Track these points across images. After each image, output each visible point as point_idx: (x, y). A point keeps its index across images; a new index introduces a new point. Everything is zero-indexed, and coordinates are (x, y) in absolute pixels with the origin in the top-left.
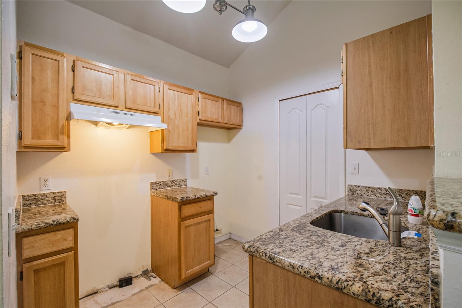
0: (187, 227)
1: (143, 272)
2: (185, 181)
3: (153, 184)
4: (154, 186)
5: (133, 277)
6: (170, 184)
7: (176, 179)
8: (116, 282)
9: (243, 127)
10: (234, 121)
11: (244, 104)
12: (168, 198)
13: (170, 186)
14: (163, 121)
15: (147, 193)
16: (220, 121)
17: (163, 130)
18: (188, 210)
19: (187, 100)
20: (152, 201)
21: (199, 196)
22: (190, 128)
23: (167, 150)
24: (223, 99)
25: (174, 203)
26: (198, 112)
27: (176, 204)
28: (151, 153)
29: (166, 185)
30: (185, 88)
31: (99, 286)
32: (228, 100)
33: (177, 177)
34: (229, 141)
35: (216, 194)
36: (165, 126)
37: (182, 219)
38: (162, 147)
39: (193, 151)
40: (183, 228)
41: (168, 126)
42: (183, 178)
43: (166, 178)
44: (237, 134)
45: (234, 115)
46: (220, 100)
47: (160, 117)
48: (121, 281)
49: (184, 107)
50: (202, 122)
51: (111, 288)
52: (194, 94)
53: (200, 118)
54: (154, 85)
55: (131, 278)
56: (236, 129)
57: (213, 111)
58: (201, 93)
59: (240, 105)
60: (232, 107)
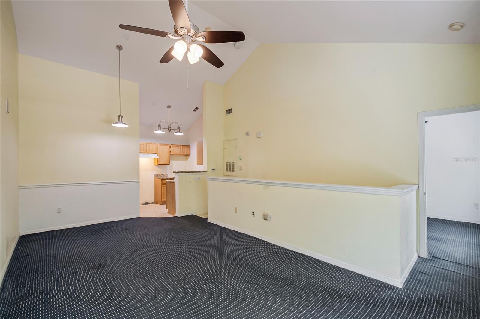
0: (164, 187)
1: (152, 203)
2: (167, 175)
3: (155, 175)
4: (156, 176)
9: (191, 155)
10: (188, 153)
11: (191, 146)
14: (158, 156)
15: (153, 178)
16: (179, 153)
18: (164, 182)
19: (166, 148)
21: (170, 178)
22: (167, 157)
23: (159, 164)
24: (181, 145)
25: (160, 179)
26: (170, 151)
27: (161, 180)
28: (155, 165)
29: (160, 175)
30: (165, 144)
32: (183, 145)
33: (164, 173)
34: (187, 160)
35: (174, 178)
36: (158, 157)
37: (163, 184)
39: (169, 164)
40: (163, 187)
41: (159, 157)
42: (166, 174)
43: (160, 173)
45: (186, 151)
46: (180, 146)
47: (157, 154)
48: (145, 203)
49: (165, 150)
50: (172, 154)
51: (143, 204)
52: (169, 146)
53: (171, 153)
54: (155, 145)
55: (148, 203)
56: (188, 155)
57: (177, 150)
58: (171, 145)
59: (189, 147)
60: (185, 148)
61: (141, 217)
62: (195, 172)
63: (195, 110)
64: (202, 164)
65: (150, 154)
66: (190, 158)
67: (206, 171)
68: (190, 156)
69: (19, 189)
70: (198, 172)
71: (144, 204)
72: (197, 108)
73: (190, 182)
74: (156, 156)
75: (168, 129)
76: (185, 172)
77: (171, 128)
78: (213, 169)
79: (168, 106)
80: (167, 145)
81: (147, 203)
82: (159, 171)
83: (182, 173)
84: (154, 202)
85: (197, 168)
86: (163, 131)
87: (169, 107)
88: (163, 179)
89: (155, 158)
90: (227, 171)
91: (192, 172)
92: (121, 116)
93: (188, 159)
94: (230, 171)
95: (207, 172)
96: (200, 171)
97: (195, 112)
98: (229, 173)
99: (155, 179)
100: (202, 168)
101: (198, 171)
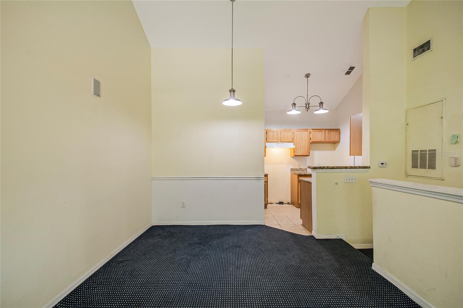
1: (288, 203)
3: (291, 169)
5: (284, 203)
6: (299, 170)
7: (302, 168)
8: (278, 202)
9: (340, 142)
10: (336, 139)
11: (341, 130)
12: (295, 174)
13: (299, 171)
14: (294, 145)
16: (324, 141)
17: (294, 148)
19: (305, 134)
20: (291, 175)
21: (306, 174)
22: (306, 146)
23: (295, 156)
24: (326, 130)
25: (296, 175)
26: (311, 138)
28: (291, 157)
29: (297, 170)
30: (304, 129)
31: (273, 202)
34: (334, 149)
36: (294, 147)
38: (294, 155)
39: (308, 156)
41: (296, 147)
42: (305, 168)
43: (297, 167)
44: (338, 146)
45: (333, 136)
46: (324, 131)
47: (293, 143)
48: (280, 202)
49: (303, 137)
50: (313, 143)
51: (276, 204)
52: (308, 131)
53: (312, 141)
54: (291, 132)
55: (283, 202)
56: (335, 143)
57: (319, 136)
58: (312, 129)
59: (338, 130)
60: (332, 132)
61: (265, 225)
62: (346, 168)
63: (348, 73)
64: (361, 154)
65: (285, 144)
66: (340, 146)
67: (369, 165)
68: (340, 144)
69: (152, 180)
70: (351, 168)
71: (279, 204)
72: (352, 68)
73: (337, 184)
74: (292, 145)
75: (306, 107)
76: (328, 168)
77: (309, 105)
78: (382, 164)
79: (306, 74)
80: (306, 130)
81: (281, 203)
82: (296, 164)
83: (322, 169)
84: (290, 203)
85: (349, 161)
86: (299, 111)
87: (307, 76)
88: (300, 175)
89: (291, 148)
90: (414, 166)
91: (341, 168)
92: (233, 89)
93: (336, 149)
94: (423, 166)
95: (369, 167)
96: (356, 165)
97: (348, 76)
98: (420, 171)
99: (291, 174)
100: (359, 161)
101: (352, 165)
